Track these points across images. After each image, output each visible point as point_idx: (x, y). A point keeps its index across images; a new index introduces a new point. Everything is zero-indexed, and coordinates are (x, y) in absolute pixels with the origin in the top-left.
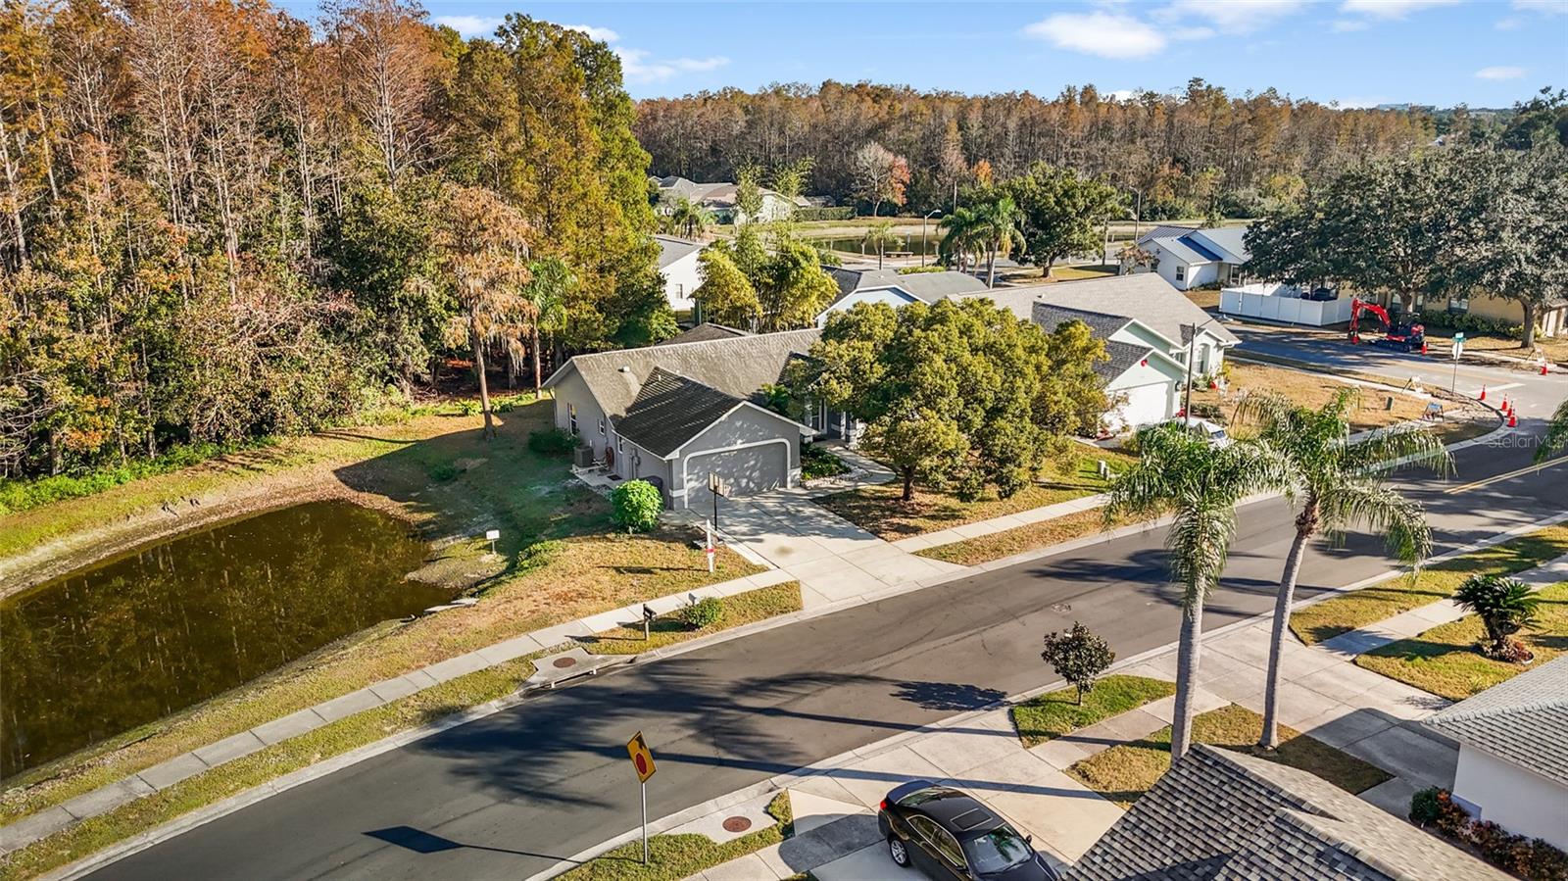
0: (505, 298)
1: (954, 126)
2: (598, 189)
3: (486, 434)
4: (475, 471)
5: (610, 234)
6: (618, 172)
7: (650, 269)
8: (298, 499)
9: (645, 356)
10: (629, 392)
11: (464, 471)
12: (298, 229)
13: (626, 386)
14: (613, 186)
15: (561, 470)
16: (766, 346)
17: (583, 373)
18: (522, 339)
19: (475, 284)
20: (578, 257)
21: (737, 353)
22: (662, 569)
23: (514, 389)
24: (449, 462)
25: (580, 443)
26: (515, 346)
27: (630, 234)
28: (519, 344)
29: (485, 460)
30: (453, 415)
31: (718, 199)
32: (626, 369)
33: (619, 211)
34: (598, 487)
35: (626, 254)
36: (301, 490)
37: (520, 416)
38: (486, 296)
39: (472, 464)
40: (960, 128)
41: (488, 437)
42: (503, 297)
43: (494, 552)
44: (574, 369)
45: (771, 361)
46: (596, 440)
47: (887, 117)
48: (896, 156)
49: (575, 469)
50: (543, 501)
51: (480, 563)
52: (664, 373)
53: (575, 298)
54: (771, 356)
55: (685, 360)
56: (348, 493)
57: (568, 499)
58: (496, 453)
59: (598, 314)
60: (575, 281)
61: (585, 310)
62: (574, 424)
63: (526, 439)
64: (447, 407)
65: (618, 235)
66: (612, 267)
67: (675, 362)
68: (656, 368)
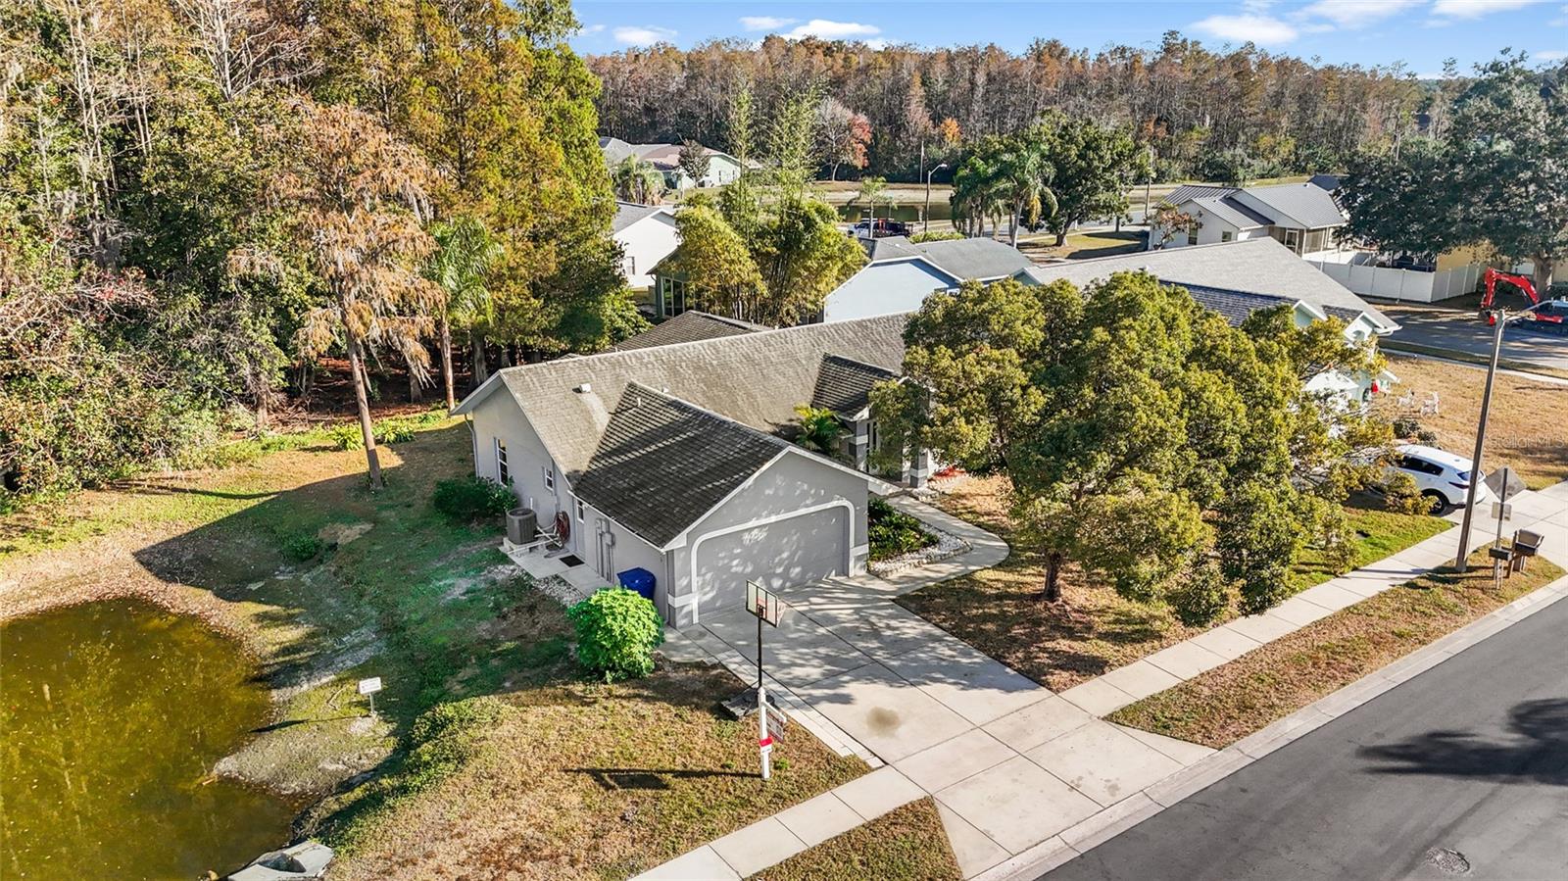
0: (393, 279)
1: (917, 81)
2: (530, 125)
3: (371, 483)
4: (350, 549)
5: (548, 189)
6: (555, 102)
7: (602, 238)
8: (67, 598)
9: (613, 365)
10: (591, 425)
11: (333, 547)
12: (71, 174)
13: (587, 414)
14: (550, 120)
15: (485, 546)
16: (790, 346)
17: (517, 395)
18: (424, 340)
19: (345, 258)
20: (503, 219)
21: (747, 357)
22: (678, 774)
23: (417, 401)
24: (312, 530)
25: (514, 502)
26: (413, 348)
27: (575, 186)
28: (419, 346)
29: (368, 527)
30: (325, 449)
31: (659, 160)
32: (586, 387)
33: (560, 156)
34: (546, 581)
35: (570, 215)
36: (74, 580)
37: (425, 449)
38: (365, 275)
39: (348, 534)
40: (923, 83)
41: (373, 487)
42: (390, 277)
43: (374, 714)
44: (502, 387)
45: (799, 369)
46: (543, 501)
47: (842, 70)
48: (855, 112)
49: (507, 546)
50: (456, 610)
51: (347, 737)
52: (647, 394)
53: (500, 277)
54: (798, 361)
55: (673, 371)
56: (149, 585)
57: (497, 607)
58: (384, 514)
59: (532, 300)
60: (499, 252)
61: (515, 294)
62: (504, 468)
63: (430, 490)
64: (319, 435)
65: (558, 189)
66: (551, 235)
67: (660, 374)
68: (631, 385)
